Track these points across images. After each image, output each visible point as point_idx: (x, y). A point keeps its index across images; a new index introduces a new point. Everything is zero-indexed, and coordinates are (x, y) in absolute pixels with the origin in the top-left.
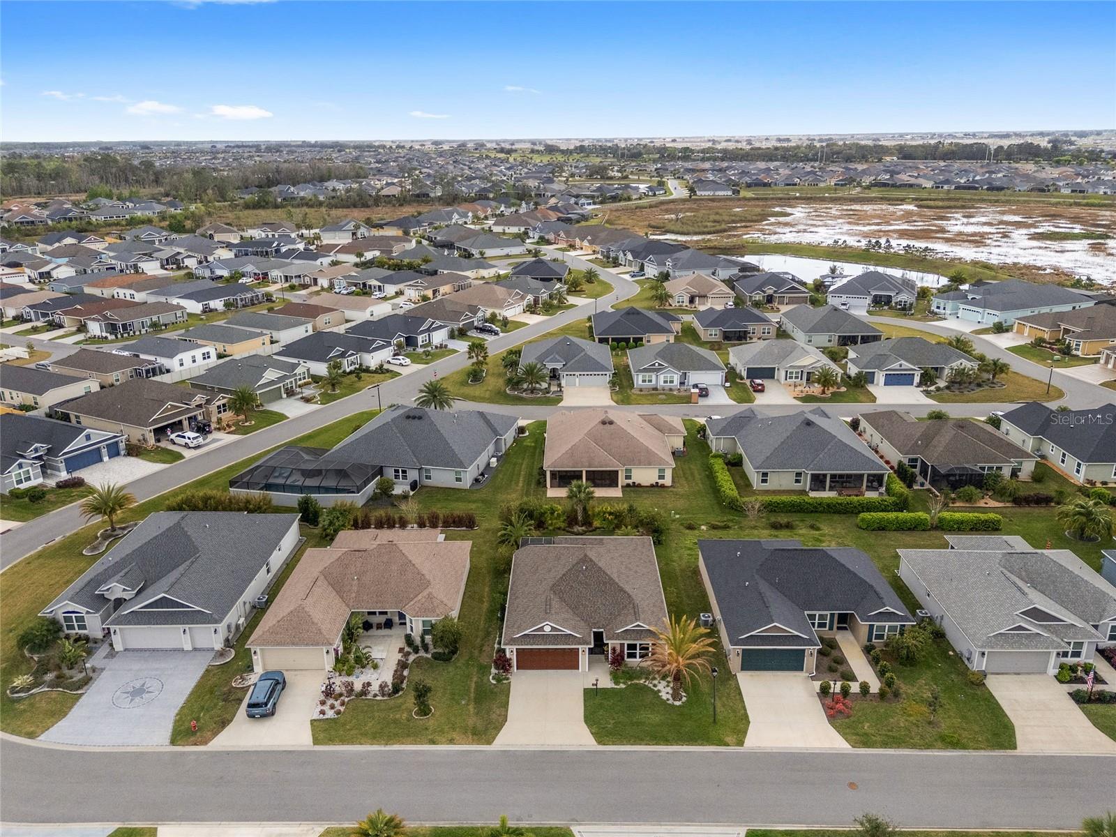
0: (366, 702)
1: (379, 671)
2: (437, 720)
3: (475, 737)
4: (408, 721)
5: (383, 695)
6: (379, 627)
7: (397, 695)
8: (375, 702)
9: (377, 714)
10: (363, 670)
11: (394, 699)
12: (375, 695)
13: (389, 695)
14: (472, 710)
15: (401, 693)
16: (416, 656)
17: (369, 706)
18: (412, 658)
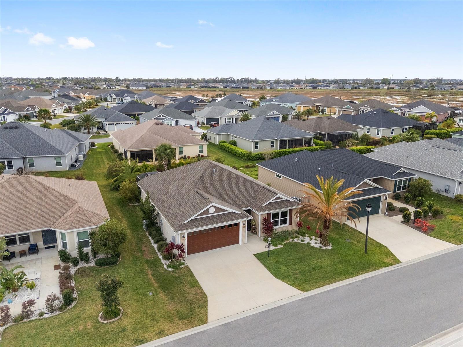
0: (31, 324)
1: (38, 289)
2: (132, 318)
3: (185, 321)
4: (97, 328)
5: (52, 311)
6: (23, 254)
7: (70, 307)
8: (44, 321)
9: (51, 333)
10: (16, 293)
11: (67, 312)
12: (41, 314)
13: (61, 309)
14: (164, 298)
15: (74, 304)
16: (77, 268)
17: (37, 327)
18: (73, 270)
